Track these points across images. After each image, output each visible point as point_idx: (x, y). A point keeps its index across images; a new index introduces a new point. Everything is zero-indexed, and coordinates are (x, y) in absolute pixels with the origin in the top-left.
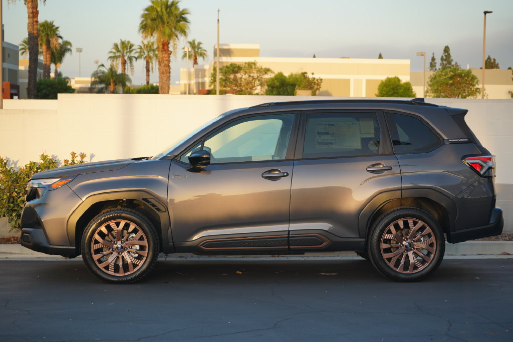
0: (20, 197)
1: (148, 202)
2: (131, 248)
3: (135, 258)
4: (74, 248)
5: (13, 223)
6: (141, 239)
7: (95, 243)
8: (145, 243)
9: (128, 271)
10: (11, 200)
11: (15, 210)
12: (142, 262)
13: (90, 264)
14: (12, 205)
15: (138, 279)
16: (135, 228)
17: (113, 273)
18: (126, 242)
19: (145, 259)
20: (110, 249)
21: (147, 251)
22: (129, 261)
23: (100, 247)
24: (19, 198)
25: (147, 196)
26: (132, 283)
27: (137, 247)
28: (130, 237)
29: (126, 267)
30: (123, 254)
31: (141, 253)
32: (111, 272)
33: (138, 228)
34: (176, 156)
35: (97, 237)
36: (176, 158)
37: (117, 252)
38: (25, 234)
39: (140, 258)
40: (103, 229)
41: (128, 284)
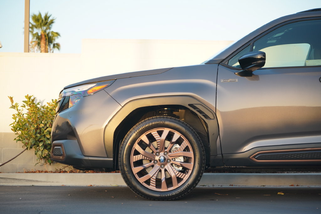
0: (47, 128)
1: (195, 108)
2: (175, 161)
3: (180, 171)
4: (112, 159)
5: (40, 153)
6: (187, 149)
7: (135, 154)
8: (191, 154)
9: (172, 186)
10: (38, 131)
11: (41, 141)
12: (187, 176)
13: (129, 178)
14: (38, 135)
15: (183, 195)
16: (180, 138)
17: (154, 189)
18: (169, 154)
19: (190, 172)
20: (150, 161)
21: (192, 163)
22: (173, 175)
23: (141, 158)
24: (45, 130)
25: (193, 102)
26: (176, 200)
27: (182, 159)
28: (174, 148)
29: (169, 181)
30: (166, 167)
31: (186, 165)
32: (152, 187)
33: (183, 137)
34: (224, 60)
35: (137, 147)
36: (223, 62)
37: (159, 164)
38: (55, 147)
39: (185, 170)
40: (144, 138)
41: (172, 200)
